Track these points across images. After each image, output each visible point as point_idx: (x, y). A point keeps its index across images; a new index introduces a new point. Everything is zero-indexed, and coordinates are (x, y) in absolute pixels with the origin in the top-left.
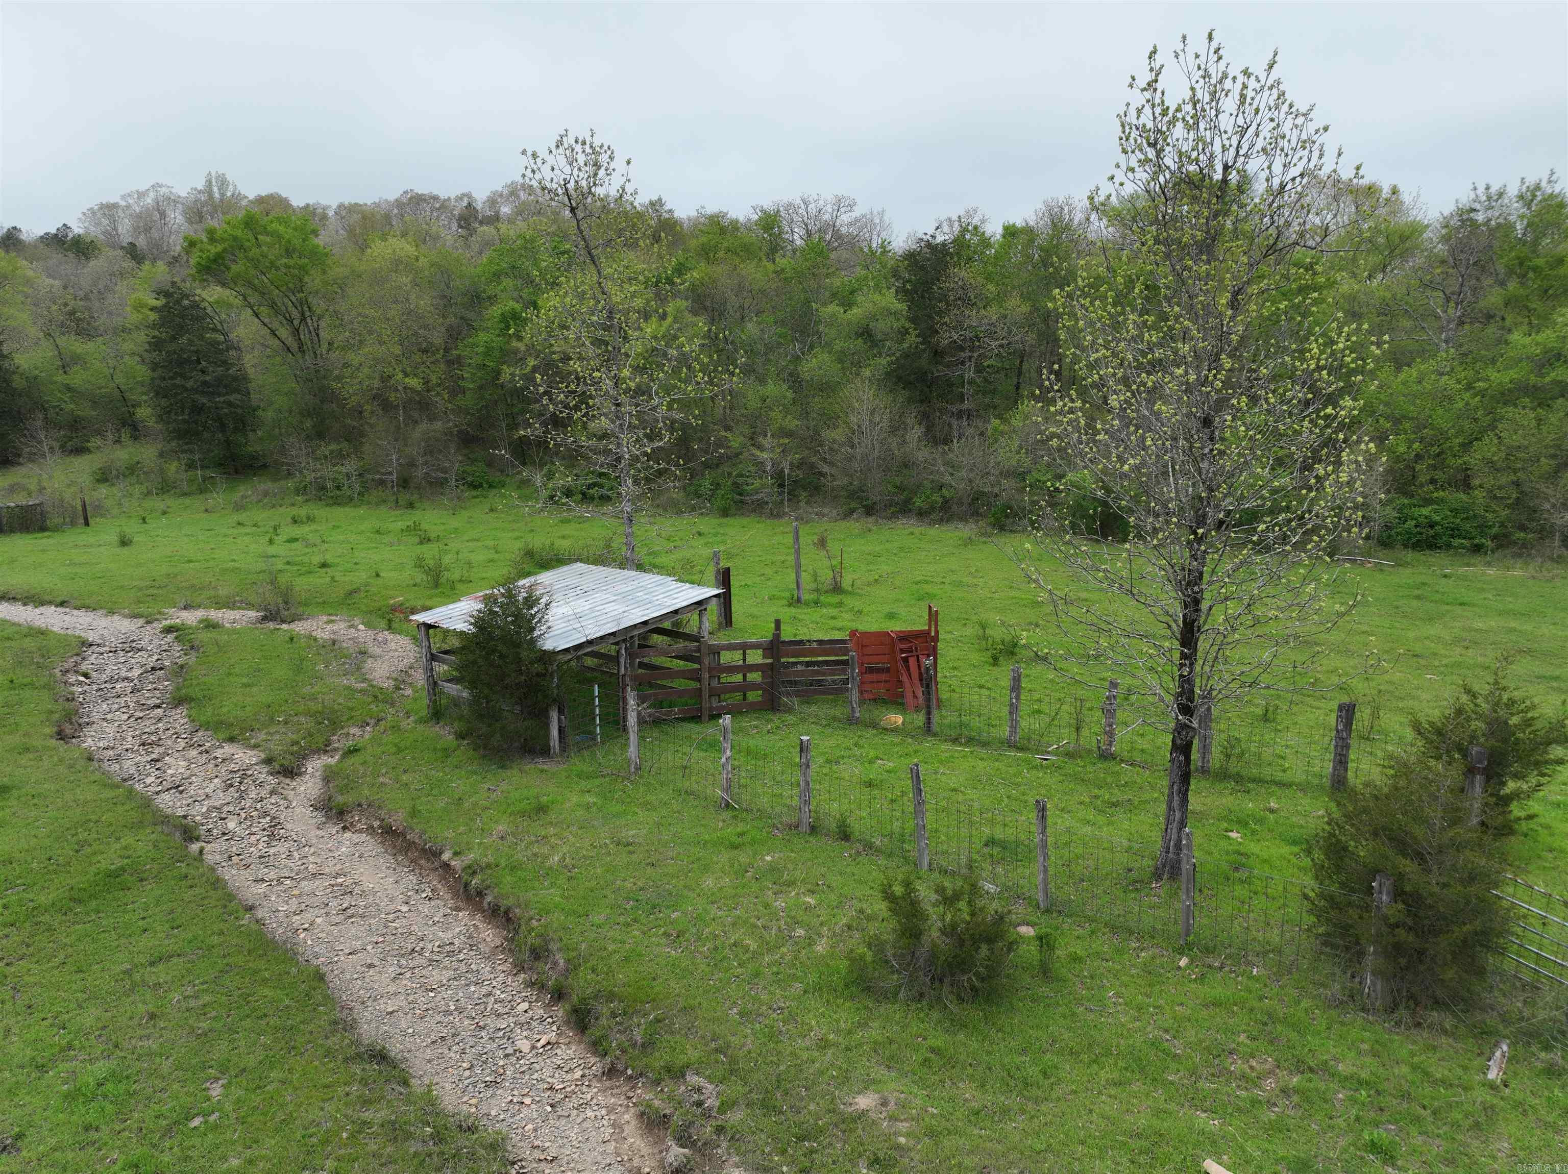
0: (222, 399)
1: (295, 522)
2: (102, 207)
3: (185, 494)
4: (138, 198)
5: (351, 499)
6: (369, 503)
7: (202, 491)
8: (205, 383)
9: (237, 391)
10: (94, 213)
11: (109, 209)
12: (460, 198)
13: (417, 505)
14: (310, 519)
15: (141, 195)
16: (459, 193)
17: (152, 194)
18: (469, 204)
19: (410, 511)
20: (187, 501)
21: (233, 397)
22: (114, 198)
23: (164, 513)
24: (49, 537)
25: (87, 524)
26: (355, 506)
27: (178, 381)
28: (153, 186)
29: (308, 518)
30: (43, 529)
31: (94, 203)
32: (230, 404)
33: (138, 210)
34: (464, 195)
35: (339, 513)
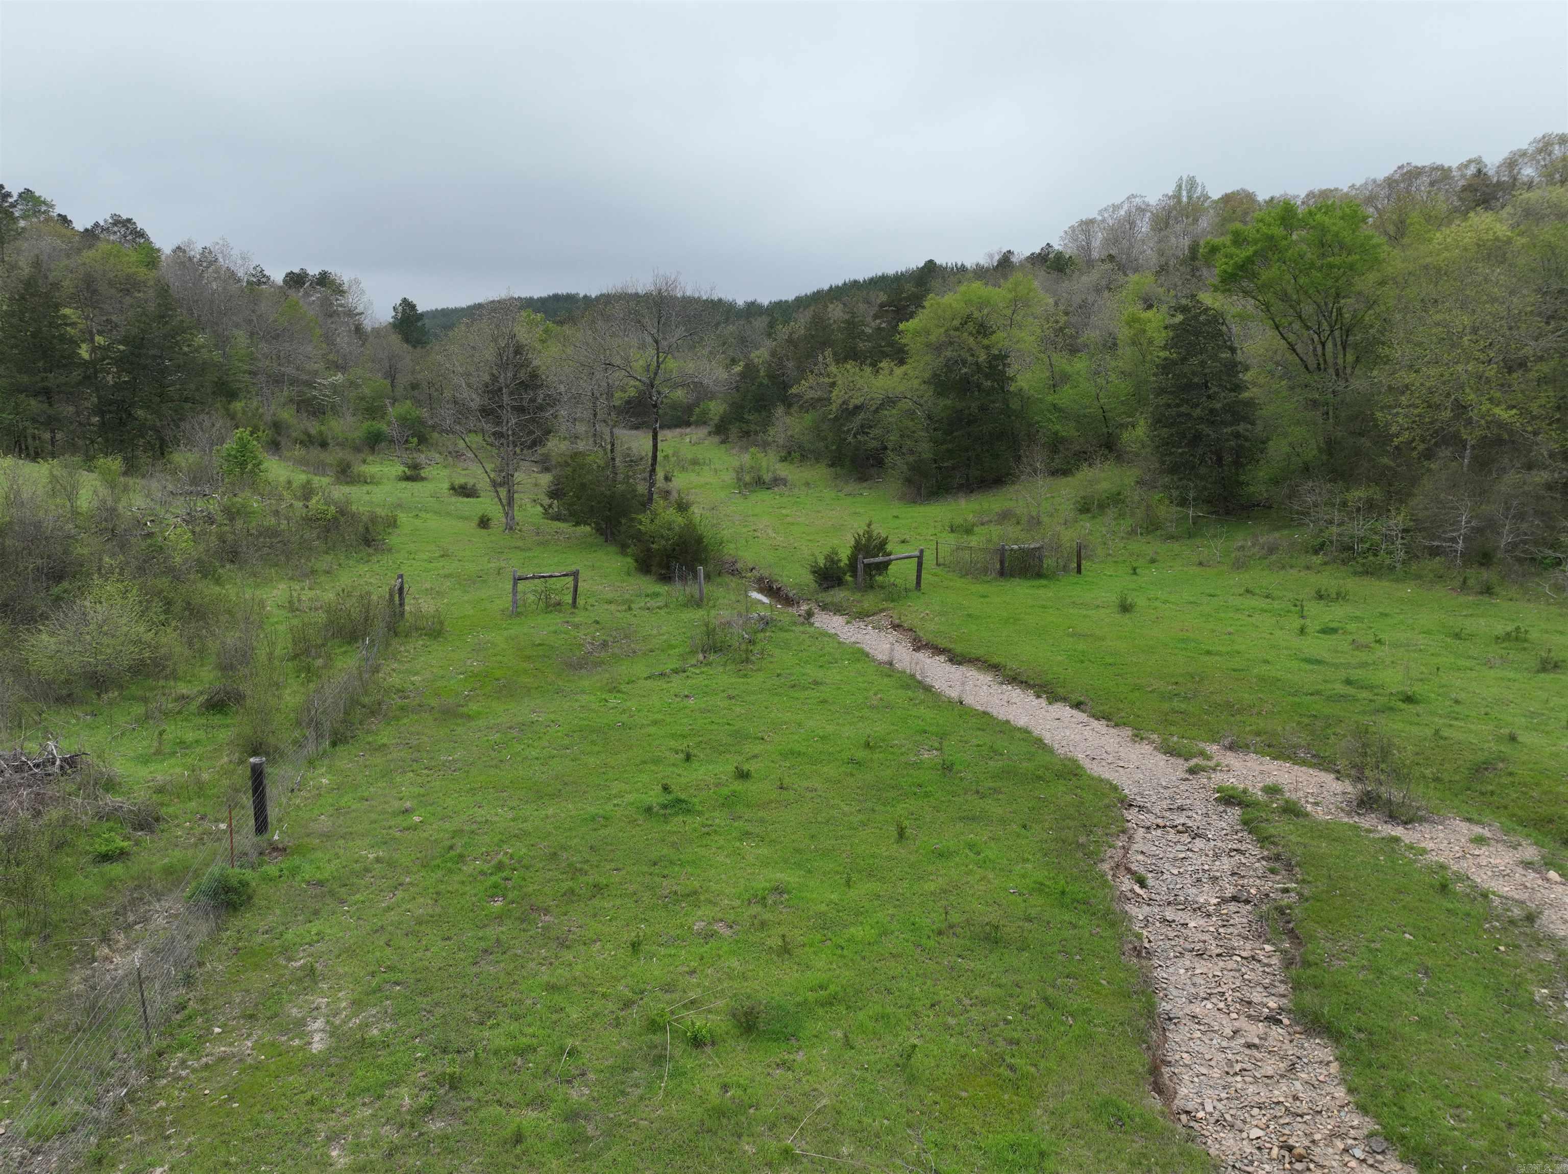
0: (1228, 430)
1: (1320, 597)
2: (1082, 223)
3: (1172, 537)
4: (1113, 212)
5: (1392, 568)
6: (1418, 577)
7: (1190, 536)
8: (1212, 411)
9: (1245, 419)
10: (1073, 231)
11: (1087, 225)
12: (1466, 166)
13: (1497, 589)
14: (1340, 597)
15: (1116, 208)
16: (1464, 159)
17: (1126, 207)
18: (1479, 171)
19: (1486, 599)
20: (1176, 546)
21: (1241, 428)
22: (1093, 214)
23: (1153, 561)
24: (1045, 586)
25: (1079, 571)
26: (1397, 580)
27: (1184, 409)
28: (1128, 198)
29: (1339, 594)
30: (1039, 575)
31: (1074, 222)
32: (1237, 435)
33: (1111, 222)
34: (1470, 162)
35: (1377, 588)
